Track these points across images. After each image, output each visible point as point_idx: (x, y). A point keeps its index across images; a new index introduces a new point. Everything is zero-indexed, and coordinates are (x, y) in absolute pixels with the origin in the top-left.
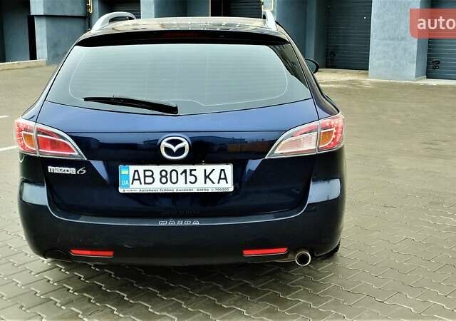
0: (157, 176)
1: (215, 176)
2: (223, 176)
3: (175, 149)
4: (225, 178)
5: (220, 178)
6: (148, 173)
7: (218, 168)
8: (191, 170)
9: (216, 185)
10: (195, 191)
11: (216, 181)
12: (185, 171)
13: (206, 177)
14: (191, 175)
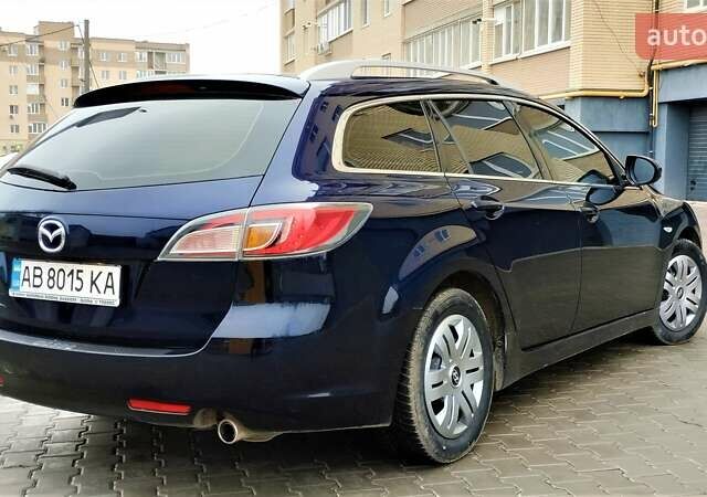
0: (45, 277)
1: (101, 283)
2: (110, 284)
4: (112, 287)
5: (107, 286)
6: (37, 272)
7: (106, 269)
8: (78, 271)
9: (102, 295)
10: (79, 301)
11: (102, 290)
12: (72, 272)
13: (93, 283)
14: (78, 278)
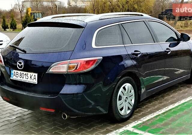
0: (19, 75)
3: (20, 65)
4: (35, 79)
5: (34, 78)
6: (17, 73)
7: (34, 74)
8: (27, 74)
9: (33, 81)
10: (27, 82)
11: (33, 79)
12: (25, 74)
13: (31, 77)
14: (27, 76)
